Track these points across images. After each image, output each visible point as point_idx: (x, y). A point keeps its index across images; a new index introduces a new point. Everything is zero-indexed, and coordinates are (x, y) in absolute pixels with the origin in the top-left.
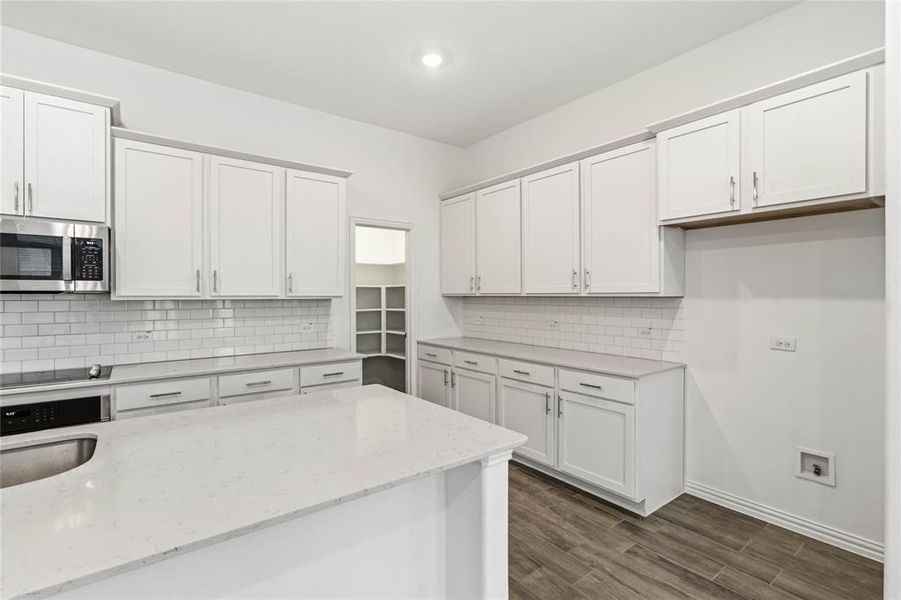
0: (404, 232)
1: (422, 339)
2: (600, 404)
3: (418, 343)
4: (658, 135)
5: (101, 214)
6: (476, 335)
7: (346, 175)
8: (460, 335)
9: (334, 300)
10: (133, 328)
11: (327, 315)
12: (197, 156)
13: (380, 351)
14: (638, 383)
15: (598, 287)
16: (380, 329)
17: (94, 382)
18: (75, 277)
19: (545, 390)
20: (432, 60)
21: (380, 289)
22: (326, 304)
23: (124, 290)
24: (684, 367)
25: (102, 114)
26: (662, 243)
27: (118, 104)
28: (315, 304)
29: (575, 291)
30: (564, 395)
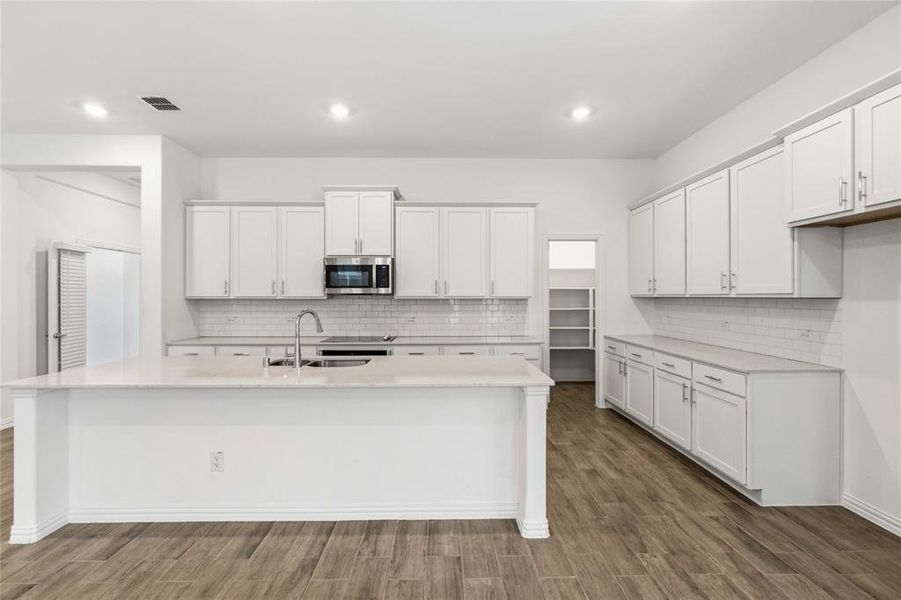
0: (593, 243)
1: (608, 334)
2: (721, 395)
3: (605, 338)
4: (786, 139)
5: (388, 251)
6: (665, 334)
7: (533, 205)
8: (651, 333)
9: (530, 301)
10: (406, 315)
11: (525, 311)
12: (435, 209)
13: (588, 345)
14: (749, 377)
15: (743, 288)
16: (588, 325)
17: (385, 343)
18: (378, 286)
19: (683, 381)
20: (581, 114)
21: (588, 290)
22: (523, 302)
23: (401, 293)
24: (840, 372)
25: (389, 195)
26: (796, 244)
27: (397, 188)
28: (515, 302)
29: (725, 292)
30: (696, 386)
